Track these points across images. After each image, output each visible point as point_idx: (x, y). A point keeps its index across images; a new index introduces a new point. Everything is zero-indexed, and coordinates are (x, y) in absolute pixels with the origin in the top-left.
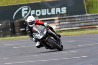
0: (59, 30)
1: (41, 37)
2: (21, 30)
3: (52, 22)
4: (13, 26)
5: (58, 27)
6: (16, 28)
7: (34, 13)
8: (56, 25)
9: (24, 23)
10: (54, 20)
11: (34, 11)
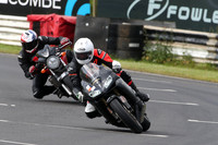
0: (212, 62)
1: (98, 93)
2: (131, 45)
4: (114, 33)
5: (213, 56)
6: (120, 39)
7: (174, 12)
8: (209, 51)
9: (141, 32)
11: (175, 7)
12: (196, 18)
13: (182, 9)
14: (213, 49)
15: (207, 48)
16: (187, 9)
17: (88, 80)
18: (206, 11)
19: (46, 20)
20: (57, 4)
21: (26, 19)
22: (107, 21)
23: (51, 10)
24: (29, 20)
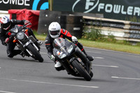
0: (127, 40)
2: (75, 29)
3: (120, 26)
5: (128, 36)
6: (68, 25)
7: (103, 8)
8: (125, 33)
9: (81, 21)
10: (123, 24)
11: (103, 5)
12: (116, 11)
13: (108, 5)
14: (128, 31)
15: (124, 31)
16: (111, 6)
17: (58, 48)
18: (123, 7)
19: (21, 13)
20: (27, 2)
21: (7, 12)
22: (59, 13)
23: (23, 7)
24: (9, 13)
